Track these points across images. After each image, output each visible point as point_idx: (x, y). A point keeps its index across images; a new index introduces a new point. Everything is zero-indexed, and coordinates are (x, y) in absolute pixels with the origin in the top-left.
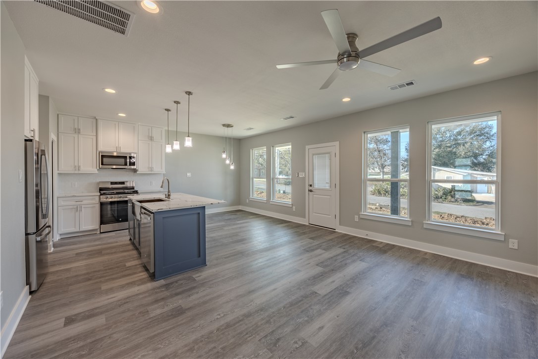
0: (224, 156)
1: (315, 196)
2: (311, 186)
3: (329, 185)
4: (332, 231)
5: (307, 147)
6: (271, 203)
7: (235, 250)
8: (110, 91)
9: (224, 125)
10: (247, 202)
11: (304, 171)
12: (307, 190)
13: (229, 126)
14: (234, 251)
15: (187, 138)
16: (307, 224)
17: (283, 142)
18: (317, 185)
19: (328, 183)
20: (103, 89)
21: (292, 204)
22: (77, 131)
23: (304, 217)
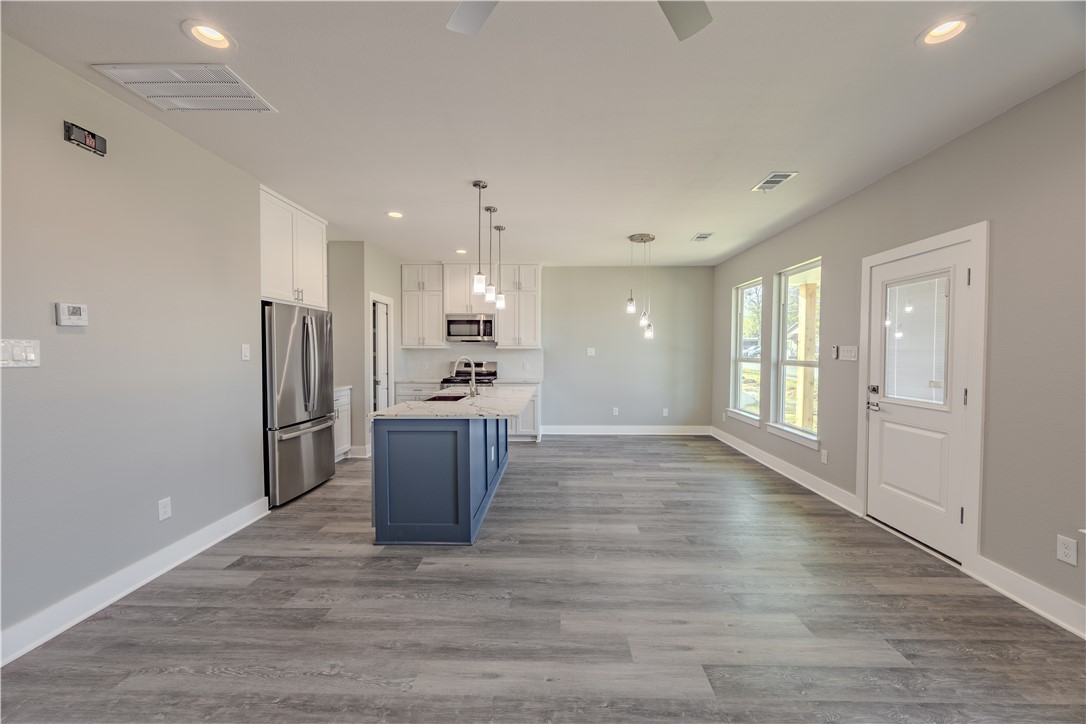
0: (631, 309)
1: (887, 425)
2: (875, 390)
3: (942, 390)
4: (948, 568)
5: (867, 262)
6: (769, 430)
7: (567, 531)
8: (395, 215)
9: (632, 238)
10: (724, 419)
11: (856, 342)
12: (862, 405)
13: (643, 238)
14: (563, 531)
15: (476, 277)
16: (861, 515)
17: (800, 257)
18: (897, 389)
19: (937, 385)
20: (386, 213)
21: (819, 442)
22: (421, 286)
23: (852, 489)
